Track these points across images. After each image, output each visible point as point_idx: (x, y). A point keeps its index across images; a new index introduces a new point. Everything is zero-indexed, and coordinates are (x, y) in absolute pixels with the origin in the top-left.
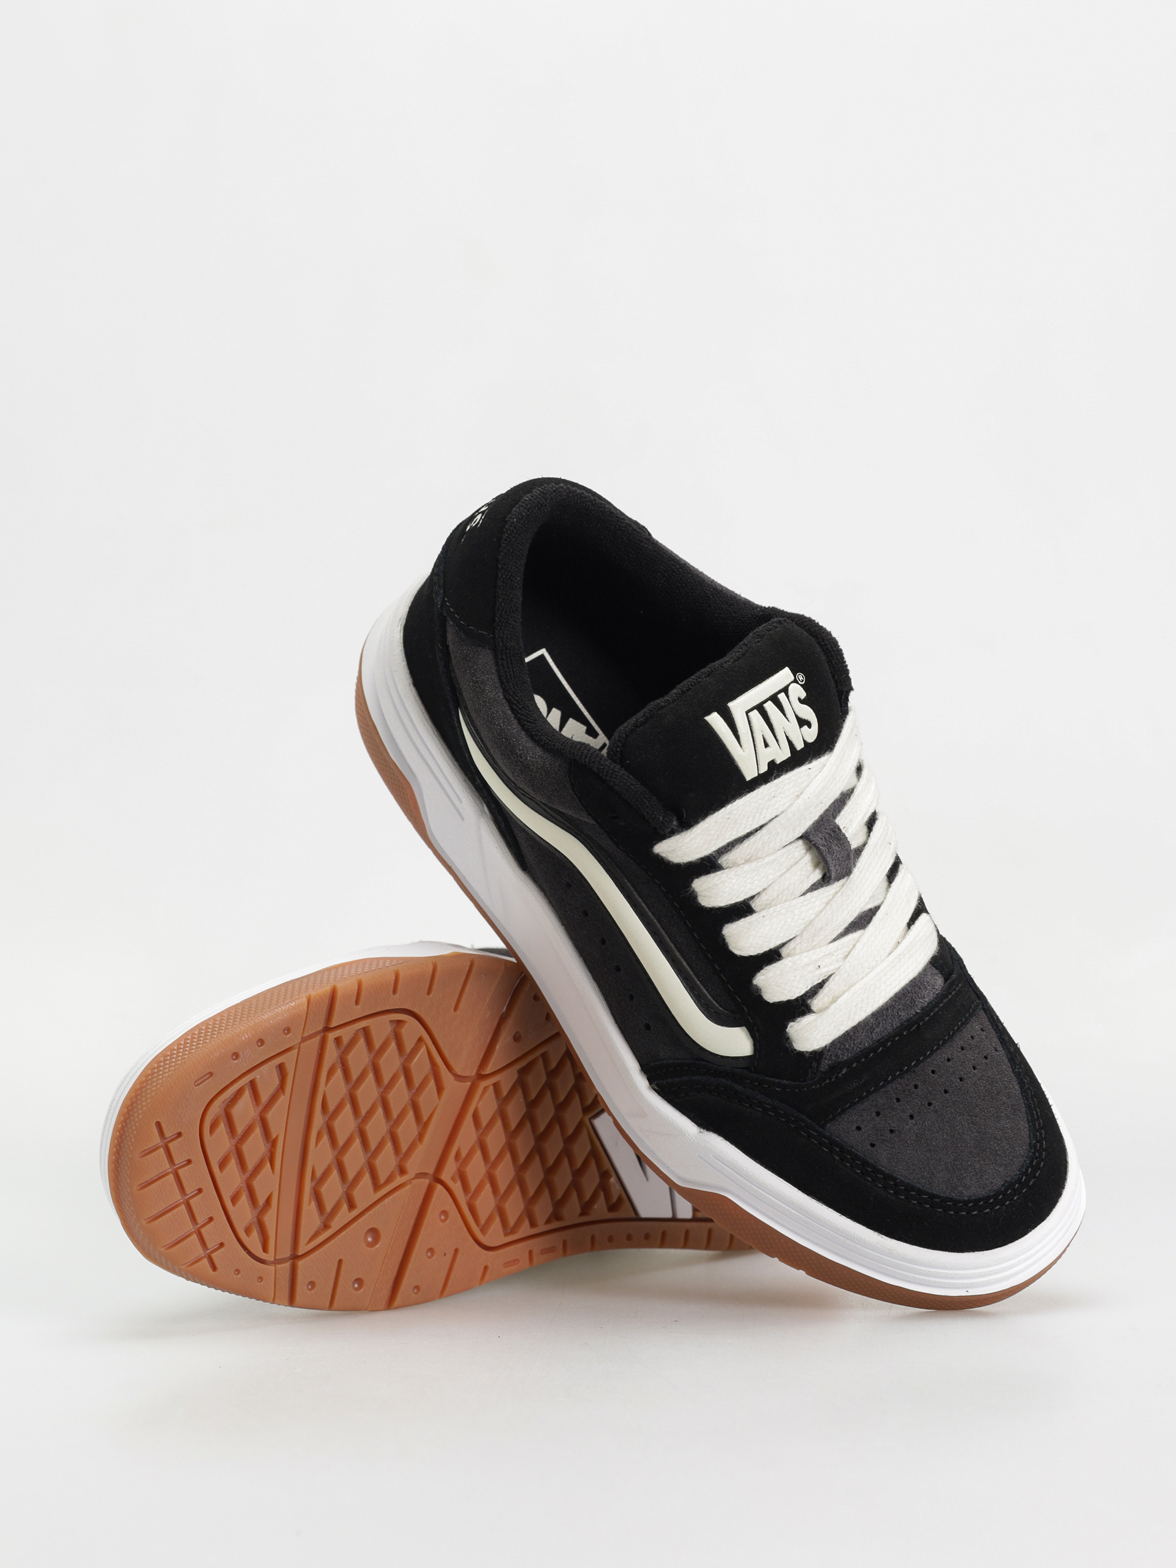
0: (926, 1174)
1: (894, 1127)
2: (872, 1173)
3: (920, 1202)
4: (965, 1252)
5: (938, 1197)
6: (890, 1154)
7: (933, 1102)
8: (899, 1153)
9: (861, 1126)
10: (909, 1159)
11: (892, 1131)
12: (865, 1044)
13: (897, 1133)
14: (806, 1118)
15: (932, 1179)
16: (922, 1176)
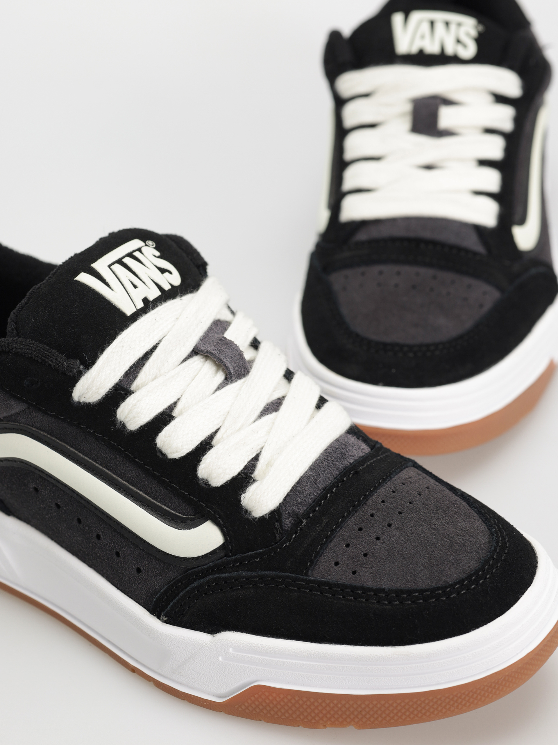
0: (409, 578)
1: (366, 551)
2: (363, 594)
3: (413, 600)
4: (471, 631)
5: (427, 590)
6: (372, 573)
7: (392, 522)
8: (379, 569)
9: (338, 560)
10: (389, 571)
11: (365, 555)
12: (314, 494)
13: (370, 554)
14: (290, 574)
15: (416, 580)
16: (406, 580)
